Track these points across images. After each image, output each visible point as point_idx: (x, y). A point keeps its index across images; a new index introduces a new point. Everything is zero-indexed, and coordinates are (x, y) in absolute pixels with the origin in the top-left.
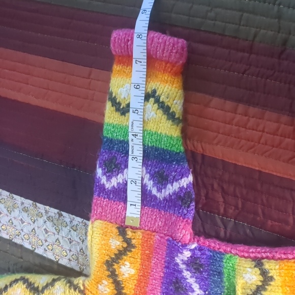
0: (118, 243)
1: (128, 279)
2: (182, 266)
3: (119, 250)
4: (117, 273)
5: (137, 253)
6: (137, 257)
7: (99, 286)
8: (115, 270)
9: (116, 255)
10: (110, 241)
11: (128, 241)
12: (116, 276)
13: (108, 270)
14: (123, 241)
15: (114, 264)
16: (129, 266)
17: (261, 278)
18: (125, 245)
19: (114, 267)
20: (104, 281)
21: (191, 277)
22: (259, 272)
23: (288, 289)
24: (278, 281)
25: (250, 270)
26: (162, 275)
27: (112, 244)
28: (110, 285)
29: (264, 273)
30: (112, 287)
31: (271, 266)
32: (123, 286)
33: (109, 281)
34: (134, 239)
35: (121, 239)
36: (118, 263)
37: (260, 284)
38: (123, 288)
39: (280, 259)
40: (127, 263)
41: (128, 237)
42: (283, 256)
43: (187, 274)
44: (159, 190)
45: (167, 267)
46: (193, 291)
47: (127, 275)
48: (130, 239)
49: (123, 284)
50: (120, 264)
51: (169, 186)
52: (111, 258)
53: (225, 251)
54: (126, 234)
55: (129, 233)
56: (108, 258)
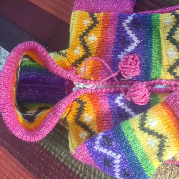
0: (89, 22)
1: (93, 44)
2: (127, 28)
3: (88, 27)
4: (86, 41)
5: (99, 28)
6: (99, 30)
7: (75, 50)
8: (84, 40)
9: (86, 30)
10: (84, 22)
11: (94, 19)
12: (86, 43)
13: (80, 40)
14: (91, 20)
15: (84, 36)
16: (94, 36)
17: (176, 20)
18: (93, 22)
19: (84, 38)
20: (78, 48)
21: (132, 33)
22: (174, 17)
25: (168, 17)
26: (114, 37)
27: (85, 24)
28: (82, 49)
29: (177, 16)
30: (83, 50)
32: (89, 48)
33: (81, 47)
34: (98, 17)
35: (91, 18)
36: (87, 36)
37: (175, 24)
38: (90, 50)
40: (93, 34)
41: (95, 16)
43: (130, 32)
45: (117, 32)
46: (133, 42)
47: (92, 42)
48: (96, 18)
49: (89, 47)
50: (88, 35)
52: (83, 33)
53: (152, 13)
54: (94, 15)
55: (96, 15)
56: (81, 33)
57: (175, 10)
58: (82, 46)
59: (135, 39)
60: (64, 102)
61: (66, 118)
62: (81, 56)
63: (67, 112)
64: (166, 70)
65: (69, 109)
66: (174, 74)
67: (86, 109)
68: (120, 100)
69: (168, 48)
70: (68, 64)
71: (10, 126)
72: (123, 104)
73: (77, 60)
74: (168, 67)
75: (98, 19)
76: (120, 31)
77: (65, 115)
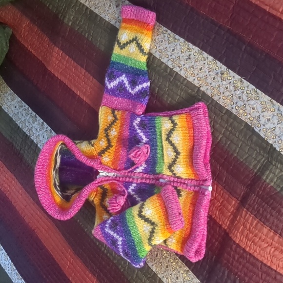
0: (111, 118)
1: (113, 138)
3: (111, 122)
4: (109, 135)
5: (118, 123)
6: (118, 125)
7: (100, 142)
8: (108, 133)
10: (108, 117)
11: (115, 116)
13: (105, 133)
14: (113, 117)
16: (114, 131)
17: (172, 125)
19: (108, 131)
20: (103, 140)
21: (141, 132)
22: (170, 122)
23: (184, 128)
24: (179, 125)
25: (167, 122)
27: (108, 119)
29: (173, 122)
30: (106, 142)
31: (176, 118)
35: (112, 115)
36: (110, 129)
37: (172, 128)
38: (111, 142)
39: (180, 114)
40: (114, 129)
42: (181, 112)
43: (139, 131)
44: (132, 90)
45: (130, 129)
46: (143, 140)
47: (113, 136)
49: (111, 140)
51: (137, 87)
53: (157, 115)
54: (115, 113)
55: (116, 112)
56: (106, 127)
57: (173, 115)
58: (106, 139)
59: (144, 137)
60: (86, 188)
61: (93, 201)
62: (105, 148)
63: (94, 196)
64: (167, 167)
65: (95, 193)
66: (172, 171)
67: (108, 194)
68: (132, 190)
69: (168, 148)
70: (95, 154)
71: (44, 205)
72: (134, 193)
73: (101, 150)
74: (168, 165)
75: (118, 116)
76: (132, 129)
77: (92, 199)
